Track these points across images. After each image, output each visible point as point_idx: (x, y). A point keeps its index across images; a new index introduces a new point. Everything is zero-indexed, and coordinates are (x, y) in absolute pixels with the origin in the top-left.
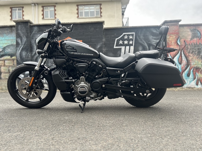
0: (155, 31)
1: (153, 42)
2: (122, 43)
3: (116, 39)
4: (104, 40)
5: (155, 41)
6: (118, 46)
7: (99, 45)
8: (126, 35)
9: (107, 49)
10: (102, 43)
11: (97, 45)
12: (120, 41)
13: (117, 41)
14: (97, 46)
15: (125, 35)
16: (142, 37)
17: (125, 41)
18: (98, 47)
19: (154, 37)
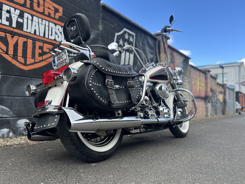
0: (150, 42)
1: (149, 55)
2: (122, 45)
5: (150, 55)
7: (93, 34)
10: (98, 31)
13: (117, 39)
15: (125, 32)
16: (140, 44)
17: (125, 42)
18: (92, 37)
19: (150, 50)
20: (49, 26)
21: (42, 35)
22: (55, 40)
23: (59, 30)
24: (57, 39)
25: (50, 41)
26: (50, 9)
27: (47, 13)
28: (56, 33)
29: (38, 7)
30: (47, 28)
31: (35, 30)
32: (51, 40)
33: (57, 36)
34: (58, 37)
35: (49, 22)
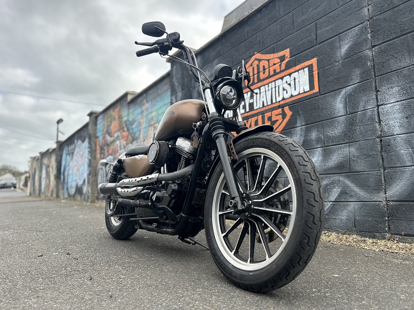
10: (361, 26)
14: (340, 48)
18: (344, 49)
20: (275, 87)
21: (269, 103)
22: (284, 99)
23: (287, 82)
24: (286, 96)
25: (277, 104)
26: (276, 64)
27: (272, 73)
28: (284, 90)
29: (264, 73)
30: (274, 89)
31: (263, 102)
32: (279, 102)
33: (285, 92)
34: (287, 93)
35: (275, 81)
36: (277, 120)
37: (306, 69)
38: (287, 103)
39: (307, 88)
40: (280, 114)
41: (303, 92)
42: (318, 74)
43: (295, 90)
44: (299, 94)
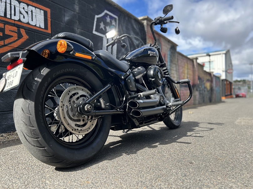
2: (103, 29)
3: (96, 17)
4: (77, 8)
5: (135, 41)
6: (98, 32)
7: (67, 15)
8: (108, 16)
9: (82, 31)
10: (74, 12)
11: (63, 13)
12: (101, 23)
13: (97, 22)
14: (64, 15)
15: (106, 15)
16: (124, 29)
18: (67, 18)
19: (135, 36)
20: (11, 4)
21: (2, 14)
23: (24, 8)
28: (21, 13)
33: (22, 16)
34: (24, 18)
36: (12, 36)
37: (42, 12)
38: (23, 26)
39: (43, 26)
40: (15, 32)
41: (39, 26)
42: (51, 21)
43: (32, 20)
44: (35, 26)
